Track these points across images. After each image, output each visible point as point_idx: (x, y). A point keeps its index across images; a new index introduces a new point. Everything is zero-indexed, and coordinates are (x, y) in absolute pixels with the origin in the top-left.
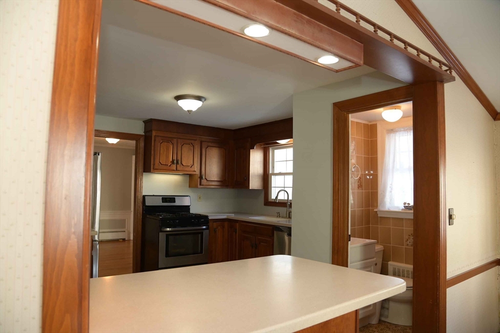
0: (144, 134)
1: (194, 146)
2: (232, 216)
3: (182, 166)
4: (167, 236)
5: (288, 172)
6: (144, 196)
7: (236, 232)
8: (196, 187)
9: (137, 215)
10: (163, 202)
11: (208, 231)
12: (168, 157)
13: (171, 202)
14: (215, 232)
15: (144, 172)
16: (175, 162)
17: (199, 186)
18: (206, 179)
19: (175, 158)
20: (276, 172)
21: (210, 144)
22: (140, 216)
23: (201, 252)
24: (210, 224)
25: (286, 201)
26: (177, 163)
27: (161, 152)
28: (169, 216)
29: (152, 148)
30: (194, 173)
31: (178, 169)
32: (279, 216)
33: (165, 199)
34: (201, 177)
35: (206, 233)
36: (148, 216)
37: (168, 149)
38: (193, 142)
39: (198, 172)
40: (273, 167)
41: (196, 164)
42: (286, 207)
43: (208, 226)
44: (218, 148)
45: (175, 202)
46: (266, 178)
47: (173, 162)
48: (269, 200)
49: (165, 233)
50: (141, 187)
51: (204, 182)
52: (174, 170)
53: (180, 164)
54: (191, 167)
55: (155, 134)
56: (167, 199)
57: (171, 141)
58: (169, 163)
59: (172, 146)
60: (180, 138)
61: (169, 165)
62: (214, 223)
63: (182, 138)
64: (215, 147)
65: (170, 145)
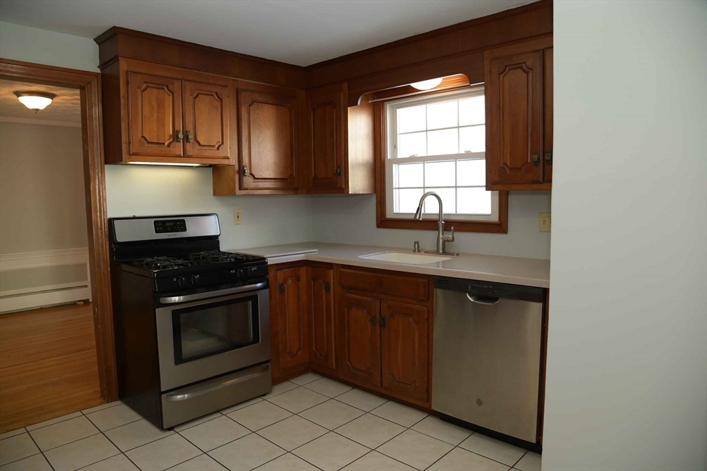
0: (98, 71)
1: (221, 100)
2: (314, 255)
3: (198, 147)
4: (176, 315)
5: (430, 154)
6: (111, 221)
7: (328, 290)
8: (232, 193)
9: (99, 266)
10: (157, 232)
11: (267, 291)
12: (164, 125)
13: (178, 231)
14: (282, 291)
15: (107, 162)
16: (181, 136)
17: (238, 192)
18: (251, 174)
19: (179, 127)
20: (400, 155)
21: (257, 97)
22: (106, 269)
23: (256, 340)
24: (271, 275)
25: (437, 218)
26: (186, 139)
27: (146, 113)
28: (175, 265)
29: (122, 101)
30: (226, 162)
31: (189, 154)
32: (417, 249)
33: (162, 224)
34: (241, 172)
35: (263, 297)
36: (124, 267)
37: (161, 105)
38: (218, 90)
39: (233, 161)
40: (395, 147)
41: (228, 142)
42: (437, 229)
43: (268, 280)
44: (274, 107)
45: (185, 230)
46: (379, 169)
47: (175, 136)
48: (388, 216)
49: (169, 310)
50: (103, 199)
51: (248, 181)
52: (180, 156)
53: (192, 141)
54: (218, 148)
55: (126, 69)
56: (167, 224)
57: (167, 86)
58: (167, 138)
59: (171, 97)
60: (189, 81)
61: (166, 144)
62: (279, 272)
63: (194, 81)
64: (269, 104)
65: (166, 96)
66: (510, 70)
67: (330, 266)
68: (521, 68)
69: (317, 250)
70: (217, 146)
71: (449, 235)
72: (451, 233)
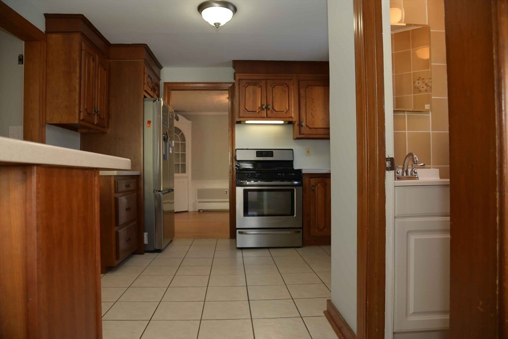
0: (234, 81)
1: (288, 87)
3: (275, 112)
4: (246, 192)
10: (257, 156)
11: (301, 188)
12: (256, 103)
13: (268, 157)
14: (313, 190)
18: (307, 126)
19: (264, 103)
21: (311, 83)
23: (293, 214)
26: (268, 108)
27: (247, 97)
31: (268, 116)
33: (261, 153)
34: (300, 125)
35: (298, 190)
37: (254, 93)
38: (287, 82)
39: (295, 118)
43: (302, 181)
44: (322, 87)
45: (272, 156)
47: (261, 108)
49: (242, 188)
51: (304, 130)
52: (264, 117)
53: (271, 109)
55: (238, 78)
56: (263, 153)
57: (258, 84)
58: (257, 109)
59: (260, 89)
60: (270, 79)
61: (257, 111)
62: (312, 179)
63: (272, 79)
64: (319, 86)
65: (258, 88)
70: (285, 111)
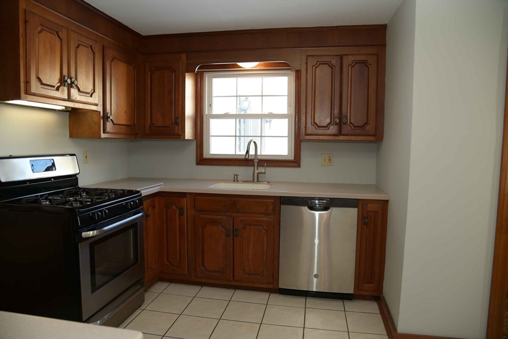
1: (94, 53)
3: (78, 93)
8: (98, 136)
12: (55, 69)
16: (69, 81)
17: (103, 135)
18: (112, 120)
19: (66, 72)
20: (214, 112)
21: (116, 54)
23: (137, 261)
26: (71, 84)
29: (21, 40)
30: (95, 108)
31: (71, 98)
32: (236, 180)
34: (105, 118)
37: (52, 49)
38: (92, 43)
39: (99, 108)
40: (210, 105)
41: (97, 91)
42: (254, 166)
44: (125, 65)
45: (55, 169)
46: (199, 122)
47: (62, 81)
48: (205, 156)
51: (109, 126)
52: (65, 100)
53: (75, 86)
54: (91, 96)
55: (24, 7)
57: (57, 33)
58: (56, 82)
59: (60, 43)
60: (74, 31)
61: (55, 87)
63: (77, 33)
64: (123, 62)
65: (56, 41)
66: (320, 64)
67: (183, 195)
68: (328, 64)
69: (162, 183)
70: (90, 94)
71: (262, 170)
72: (264, 168)
